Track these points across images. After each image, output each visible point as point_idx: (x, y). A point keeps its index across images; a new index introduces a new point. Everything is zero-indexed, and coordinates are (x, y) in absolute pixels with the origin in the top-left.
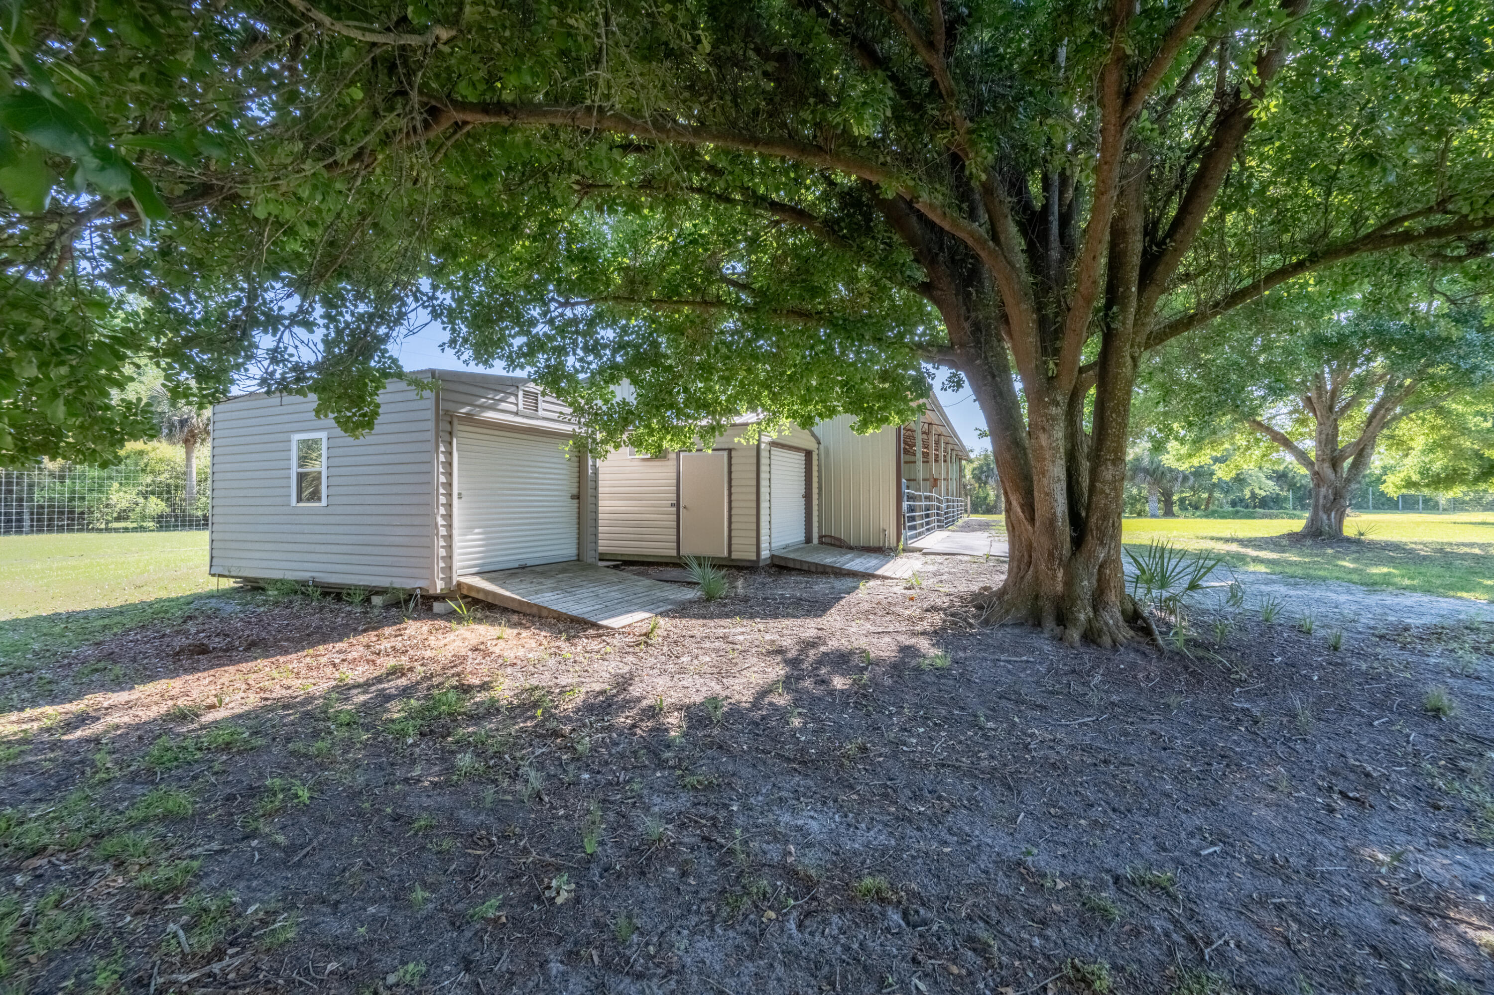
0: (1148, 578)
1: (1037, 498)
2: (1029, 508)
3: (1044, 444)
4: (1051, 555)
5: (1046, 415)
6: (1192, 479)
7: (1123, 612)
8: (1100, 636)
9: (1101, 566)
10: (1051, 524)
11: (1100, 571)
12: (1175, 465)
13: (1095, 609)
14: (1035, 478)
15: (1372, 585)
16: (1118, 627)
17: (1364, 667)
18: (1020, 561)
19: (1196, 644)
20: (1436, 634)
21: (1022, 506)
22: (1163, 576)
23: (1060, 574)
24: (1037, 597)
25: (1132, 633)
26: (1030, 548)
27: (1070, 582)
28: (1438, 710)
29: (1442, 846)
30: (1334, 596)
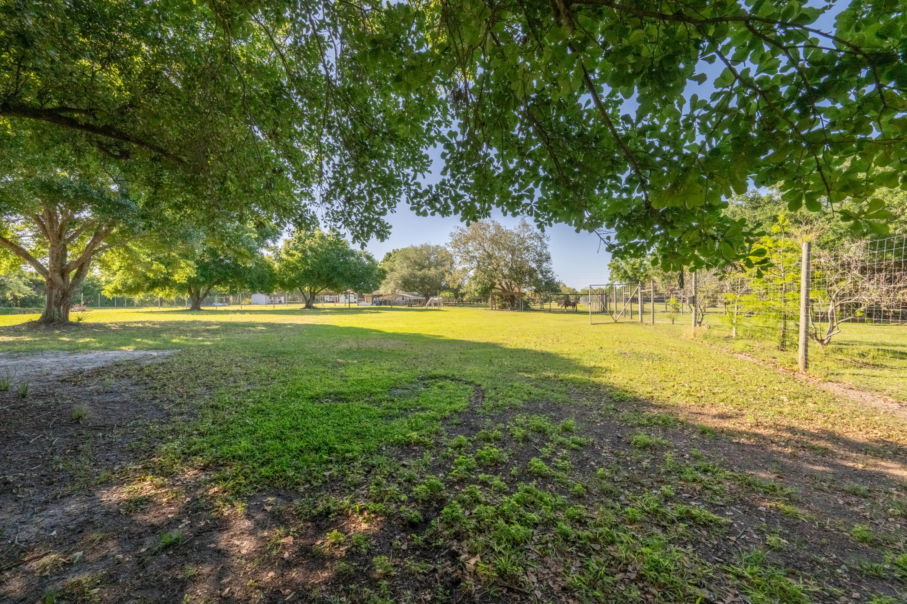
15: (74, 349)
17: (41, 403)
20: (98, 372)
28: (80, 417)
29: (41, 511)
30: (42, 360)
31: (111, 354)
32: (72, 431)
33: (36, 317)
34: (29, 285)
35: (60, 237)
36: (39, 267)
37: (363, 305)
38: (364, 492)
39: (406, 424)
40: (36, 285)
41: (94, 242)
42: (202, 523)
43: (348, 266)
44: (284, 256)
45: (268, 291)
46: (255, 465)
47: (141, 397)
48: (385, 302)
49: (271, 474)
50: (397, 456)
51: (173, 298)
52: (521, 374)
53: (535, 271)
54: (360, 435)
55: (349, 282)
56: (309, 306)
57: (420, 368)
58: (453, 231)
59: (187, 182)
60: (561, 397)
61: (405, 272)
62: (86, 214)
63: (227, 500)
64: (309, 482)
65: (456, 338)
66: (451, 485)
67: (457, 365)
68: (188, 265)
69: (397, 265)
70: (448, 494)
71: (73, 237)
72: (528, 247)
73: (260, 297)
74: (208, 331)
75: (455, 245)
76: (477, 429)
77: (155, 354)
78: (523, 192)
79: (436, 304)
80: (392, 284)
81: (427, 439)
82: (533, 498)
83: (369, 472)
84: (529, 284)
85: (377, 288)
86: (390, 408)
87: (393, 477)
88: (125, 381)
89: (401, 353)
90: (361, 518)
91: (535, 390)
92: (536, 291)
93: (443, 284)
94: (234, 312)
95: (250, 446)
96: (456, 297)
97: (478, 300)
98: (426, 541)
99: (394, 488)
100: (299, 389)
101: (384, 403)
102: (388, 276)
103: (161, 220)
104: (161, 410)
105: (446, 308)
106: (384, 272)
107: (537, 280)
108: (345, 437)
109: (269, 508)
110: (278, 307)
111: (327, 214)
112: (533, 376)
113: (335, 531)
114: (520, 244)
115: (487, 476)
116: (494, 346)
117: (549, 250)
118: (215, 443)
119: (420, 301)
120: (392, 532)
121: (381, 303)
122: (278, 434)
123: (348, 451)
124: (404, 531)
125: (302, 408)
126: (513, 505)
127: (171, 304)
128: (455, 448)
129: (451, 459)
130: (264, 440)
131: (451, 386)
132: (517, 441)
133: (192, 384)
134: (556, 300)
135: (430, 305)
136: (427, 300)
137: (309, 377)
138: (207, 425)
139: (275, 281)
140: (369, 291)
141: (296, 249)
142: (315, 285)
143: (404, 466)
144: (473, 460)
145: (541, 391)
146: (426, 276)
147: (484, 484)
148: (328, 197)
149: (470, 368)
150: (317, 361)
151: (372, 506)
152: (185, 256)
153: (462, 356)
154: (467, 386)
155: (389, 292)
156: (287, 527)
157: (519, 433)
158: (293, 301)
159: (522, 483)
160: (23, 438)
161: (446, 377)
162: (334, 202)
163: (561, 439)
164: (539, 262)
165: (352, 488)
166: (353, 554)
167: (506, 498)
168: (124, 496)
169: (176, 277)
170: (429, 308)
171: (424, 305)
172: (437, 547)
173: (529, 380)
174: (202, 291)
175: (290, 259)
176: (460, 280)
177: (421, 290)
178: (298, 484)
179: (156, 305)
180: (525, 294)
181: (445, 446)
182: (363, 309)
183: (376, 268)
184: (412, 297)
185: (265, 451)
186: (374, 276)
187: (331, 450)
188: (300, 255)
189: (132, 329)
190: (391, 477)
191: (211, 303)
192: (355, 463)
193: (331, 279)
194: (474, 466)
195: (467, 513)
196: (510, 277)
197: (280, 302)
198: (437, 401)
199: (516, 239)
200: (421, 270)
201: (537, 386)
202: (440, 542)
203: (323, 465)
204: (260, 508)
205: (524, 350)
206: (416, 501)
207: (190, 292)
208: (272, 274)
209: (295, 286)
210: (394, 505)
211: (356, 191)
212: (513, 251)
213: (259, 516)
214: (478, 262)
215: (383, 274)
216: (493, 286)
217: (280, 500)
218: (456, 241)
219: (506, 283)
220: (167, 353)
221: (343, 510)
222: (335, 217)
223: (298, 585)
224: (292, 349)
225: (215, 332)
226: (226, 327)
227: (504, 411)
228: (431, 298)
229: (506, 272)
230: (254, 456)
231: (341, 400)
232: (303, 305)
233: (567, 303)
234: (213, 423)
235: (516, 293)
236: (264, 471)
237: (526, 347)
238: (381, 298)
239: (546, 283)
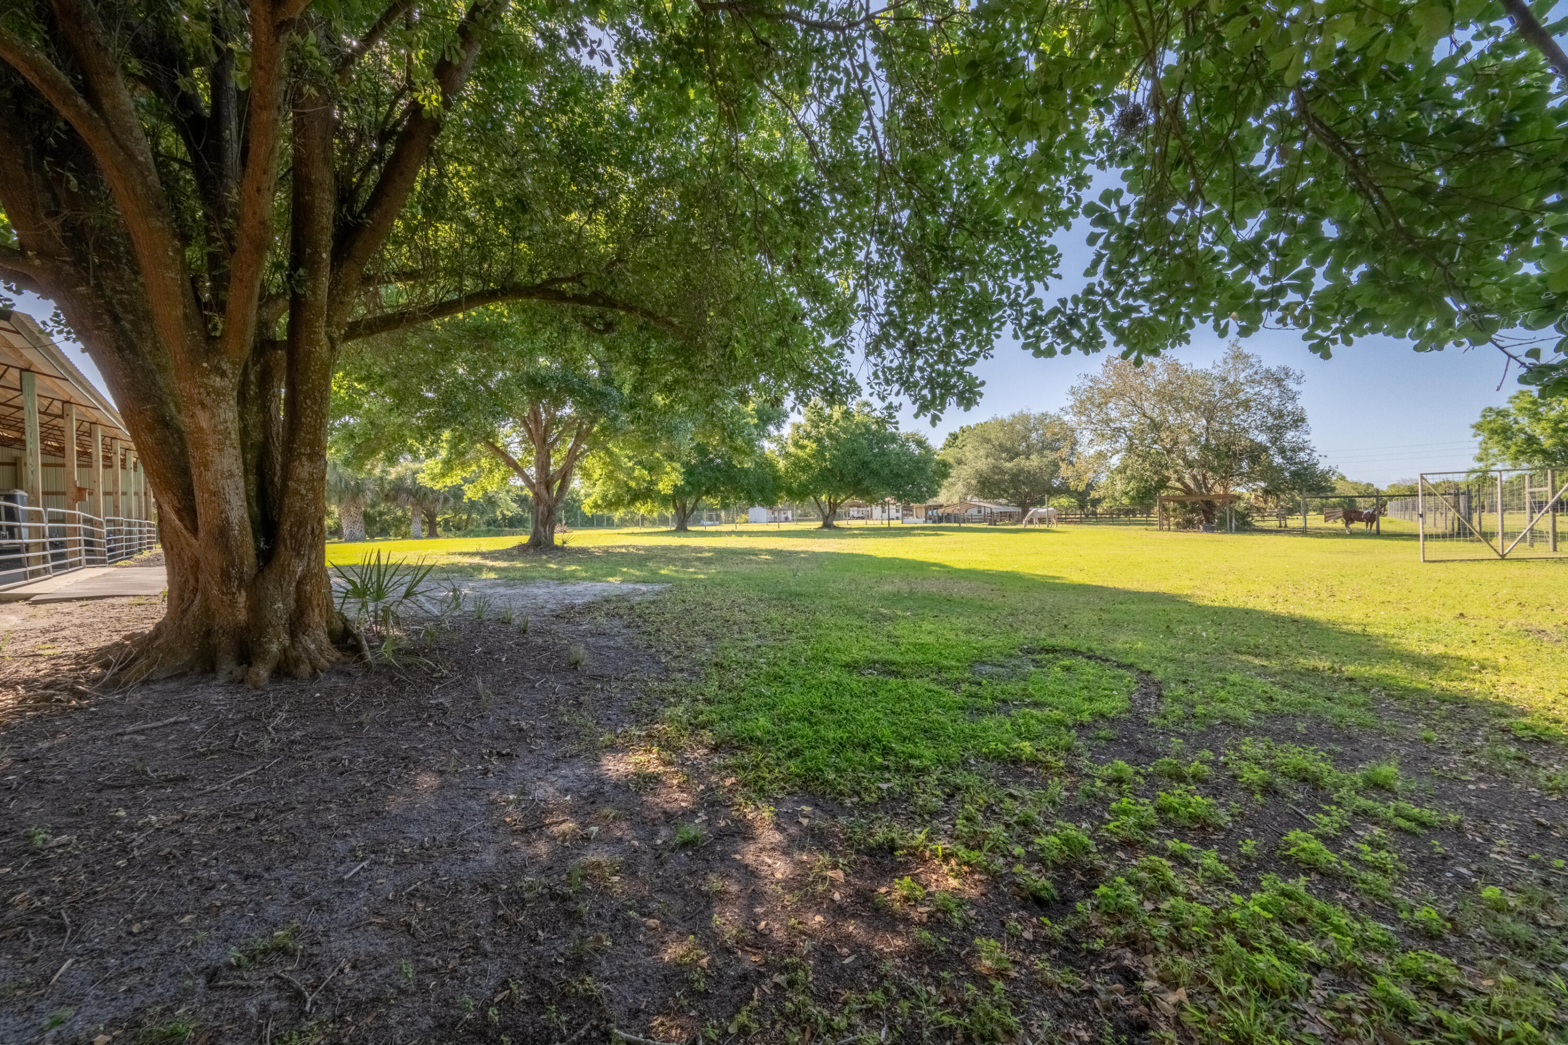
0: (359, 592)
1: (198, 500)
2: (188, 512)
3: (204, 425)
4: (225, 575)
5: (205, 386)
6: (452, 500)
7: (331, 634)
8: (296, 666)
9: (299, 583)
10: (222, 534)
11: (297, 587)
12: (429, 484)
13: (293, 635)
14: (194, 471)
15: (562, 579)
16: (321, 651)
17: (540, 641)
18: (182, 590)
19: (408, 652)
20: (589, 608)
21: (178, 512)
22: (379, 587)
23: (242, 598)
24: (209, 633)
25: (338, 654)
26: (196, 567)
27: (256, 607)
28: (577, 663)
29: (555, 768)
30: (536, 591)
31: (599, 587)
32: (571, 678)
33: (525, 539)
34: (515, 501)
35: (544, 440)
36: (526, 478)
37: (910, 522)
38: (946, 827)
39: (1008, 726)
40: (522, 500)
41: (576, 445)
42: (723, 823)
43: (886, 459)
44: (792, 449)
45: (769, 503)
46: (781, 755)
47: (635, 642)
48: (948, 518)
49: (803, 772)
50: (996, 778)
51: (655, 515)
52: (1243, 658)
53: (1265, 449)
54: (931, 734)
55: (888, 484)
56: (827, 525)
57: (1022, 633)
58: (1076, 384)
59: (676, 352)
60: (1353, 716)
61: (983, 465)
62: (568, 410)
63: (749, 798)
64: (858, 794)
65: (1087, 581)
66: (1109, 848)
67: (1095, 632)
68: (674, 469)
69: (969, 453)
70: (1104, 864)
71: (556, 440)
72: (1248, 401)
73: (759, 511)
74: (700, 559)
75: (1081, 409)
76: (1153, 755)
77: (644, 588)
78: (1285, 281)
79: (1041, 521)
80: (960, 487)
81: (1049, 758)
82: (1301, 912)
83: (951, 796)
84: (1250, 477)
85: (935, 494)
86: (976, 695)
87: (994, 812)
88: (616, 622)
89: (985, 603)
90: (945, 868)
91: (1282, 695)
92: (1266, 492)
93: (1056, 483)
94: (729, 533)
95: (769, 726)
96: (1082, 507)
97: (1127, 512)
98: (1066, 934)
99: (996, 830)
100: (827, 650)
101: (964, 686)
102: (953, 472)
103: (651, 409)
104: (659, 662)
105: (1061, 527)
106: (945, 465)
107: (1270, 466)
108: (906, 733)
109: (805, 822)
110: (785, 527)
111: (875, 374)
112: (1274, 664)
113: (907, 879)
114: (1227, 396)
115: (1186, 846)
116: (1172, 599)
117: (1300, 403)
118: (726, 715)
119: (1010, 516)
120: (1002, 904)
121: (940, 519)
122: (806, 715)
123: (912, 756)
124: (1024, 908)
125: (835, 679)
126: (1254, 915)
127: (653, 523)
128: (1110, 783)
129: (1105, 802)
130: (788, 720)
131: (1089, 670)
132: (1248, 789)
133: (689, 632)
134: (1320, 510)
135: (1031, 522)
136: (1025, 512)
137: (839, 634)
138: (712, 690)
139: (780, 488)
140: (920, 499)
141: (808, 436)
142: (836, 491)
143: (1011, 796)
144: (1151, 810)
145: (1296, 697)
146: (1021, 471)
147: (1180, 860)
148: (875, 347)
149: (1123, 638)
150: (849, 610)
151: (963, 852)
152: (671, 458)
153: (1104, 616)
154: (1121, 672)
155: (956, 500)
156: (833, 854)
157: (1252, 774)
158: (804, 517)
159: (1273, 875)
160: (529, 681)
161: (1075, 652)
162: (887, 353)
163: (1362, 802)
164: (1276, 431)
165: (927, 817)
166: (938, 921)
167: (1237, 899)
168: (631, 768)
169: (661, 486)
170: (1029, 527)
171: (1019, 521)
172: (1090, 952)
173: (1263, 672)
174: (689, 505)
175: (800, 453)
176: (1091, 474)
177: (1013, 496)
178: (841, 793)
179: (636, 524)
180: (1239, 498)
181: (1087, 776)
182: (913, 529)
183: (931, 460)
184: (996, 509)
185: (790, 737)
186: (930, 473)
187: (886, 751)
188: (814, 446)
189: (616, 555)
190: (990, 811)
191: (698, 522)
192: (926, 778)
193: (859, 482)
194: (1154, 822)
195: (1149, 906)
196: (1204, 464)
197: (787, 519)
198: (1062, 692)
199: (1218, 387)
200: (1012, 459)
201: (1285, 686)
202: (1098, 945)
203: (877, 773)
204: (793, 817)
205: (1247, 612)
206: (1042, 861)
207: (675, 506)
208: (776, 478)
209: (807, 495)
210: (1001, 861)
211: (923, 330)
212: (1209, 412)
213: (793, 830)
214: (1130, 439)
215: (944, 469)
216: (1163, 483)
217: (818, 812)
218: (1082, 402)
219: (1194, 478)
220: (657, 587)
221: (917, 848)
222: (886, 376)
223: (860, 946)
224: (812, 590)
225: (708, 562)
226: (722, 555)
227: (1210, 727)
228: (1032, 510)
229: (1193, 454)
230: (776, 741)
231: (896, 674)
232: (819, 524)
233: (1351, 515)
234: (720, 688)
235: (1218, 496)
236: (793, 766)
237: (1250, 606)
238: (940, 511)
239: (1294, 474)
